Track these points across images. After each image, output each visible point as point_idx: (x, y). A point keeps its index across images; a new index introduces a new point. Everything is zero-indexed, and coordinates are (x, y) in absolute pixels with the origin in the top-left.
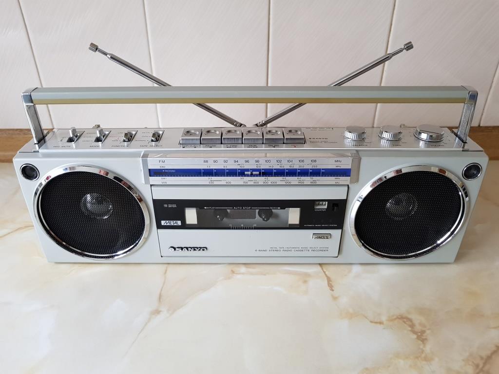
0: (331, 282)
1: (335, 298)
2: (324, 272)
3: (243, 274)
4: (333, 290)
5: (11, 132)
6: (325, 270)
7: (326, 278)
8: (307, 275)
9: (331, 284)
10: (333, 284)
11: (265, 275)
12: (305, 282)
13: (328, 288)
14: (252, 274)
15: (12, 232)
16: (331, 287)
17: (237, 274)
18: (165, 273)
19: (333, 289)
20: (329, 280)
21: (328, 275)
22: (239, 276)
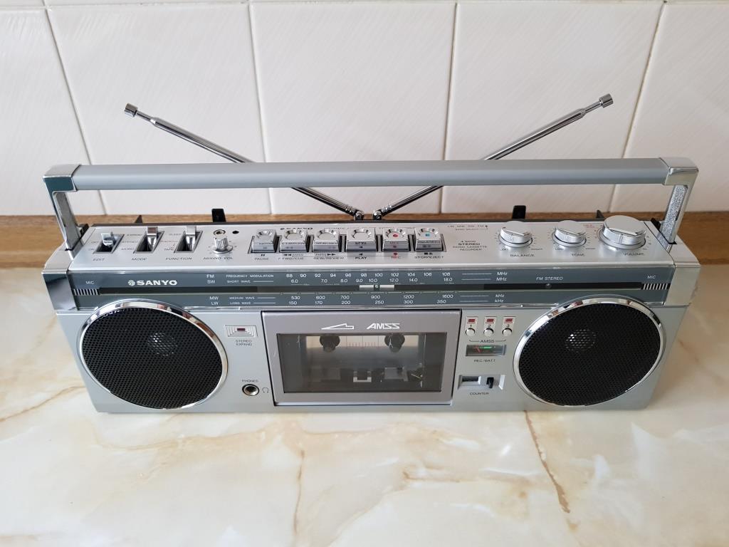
0: (563, 496)
1: (573, 527)
2: (551, 476)
3: (423, 479)
4: (568, 512)
5: (39, 220)
6: (552, 473)
7: (555, 487)
8: (524, 482)
9: (564, 500)
10: (567, 500)
11: (458, 481)
12: (523, 495)
13: (560, 507)
14: (437, 479)
15: (52, 398)
16: (564, 503)
17: (413, 479)
18: (299, 477)
19: (569, 508)
20: (560, 491)
21: (559, 482)
22: (416, 484)
